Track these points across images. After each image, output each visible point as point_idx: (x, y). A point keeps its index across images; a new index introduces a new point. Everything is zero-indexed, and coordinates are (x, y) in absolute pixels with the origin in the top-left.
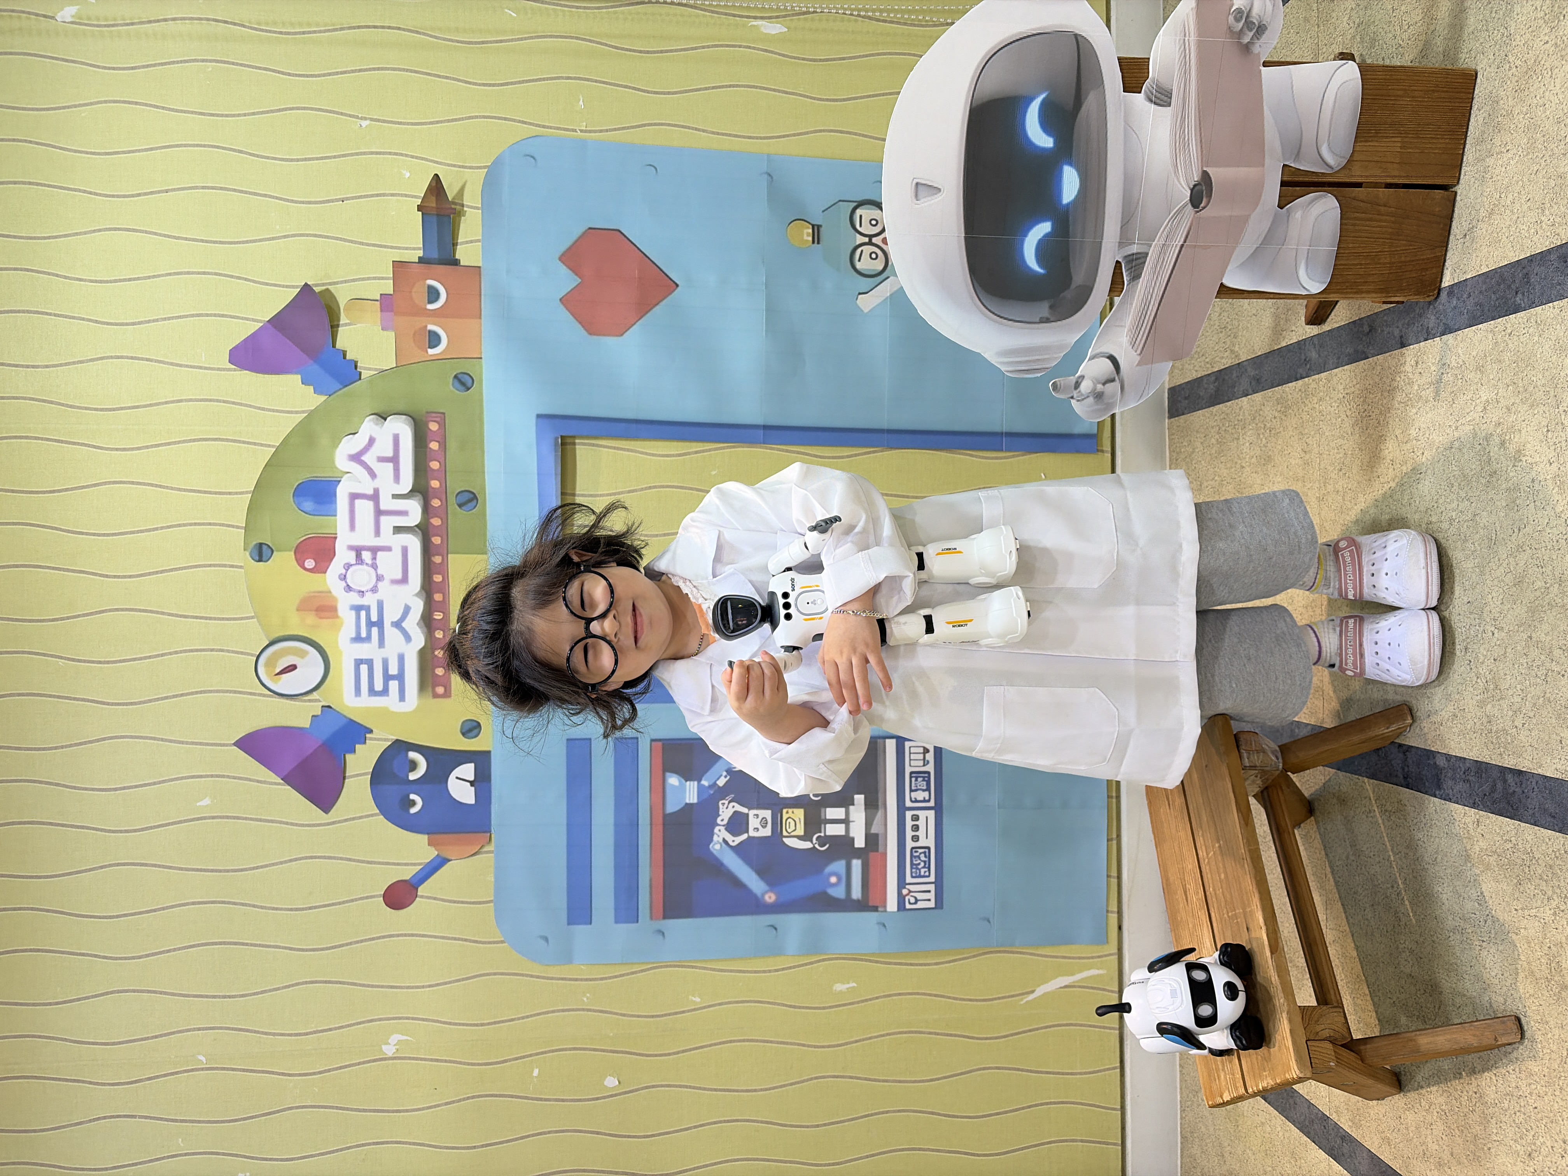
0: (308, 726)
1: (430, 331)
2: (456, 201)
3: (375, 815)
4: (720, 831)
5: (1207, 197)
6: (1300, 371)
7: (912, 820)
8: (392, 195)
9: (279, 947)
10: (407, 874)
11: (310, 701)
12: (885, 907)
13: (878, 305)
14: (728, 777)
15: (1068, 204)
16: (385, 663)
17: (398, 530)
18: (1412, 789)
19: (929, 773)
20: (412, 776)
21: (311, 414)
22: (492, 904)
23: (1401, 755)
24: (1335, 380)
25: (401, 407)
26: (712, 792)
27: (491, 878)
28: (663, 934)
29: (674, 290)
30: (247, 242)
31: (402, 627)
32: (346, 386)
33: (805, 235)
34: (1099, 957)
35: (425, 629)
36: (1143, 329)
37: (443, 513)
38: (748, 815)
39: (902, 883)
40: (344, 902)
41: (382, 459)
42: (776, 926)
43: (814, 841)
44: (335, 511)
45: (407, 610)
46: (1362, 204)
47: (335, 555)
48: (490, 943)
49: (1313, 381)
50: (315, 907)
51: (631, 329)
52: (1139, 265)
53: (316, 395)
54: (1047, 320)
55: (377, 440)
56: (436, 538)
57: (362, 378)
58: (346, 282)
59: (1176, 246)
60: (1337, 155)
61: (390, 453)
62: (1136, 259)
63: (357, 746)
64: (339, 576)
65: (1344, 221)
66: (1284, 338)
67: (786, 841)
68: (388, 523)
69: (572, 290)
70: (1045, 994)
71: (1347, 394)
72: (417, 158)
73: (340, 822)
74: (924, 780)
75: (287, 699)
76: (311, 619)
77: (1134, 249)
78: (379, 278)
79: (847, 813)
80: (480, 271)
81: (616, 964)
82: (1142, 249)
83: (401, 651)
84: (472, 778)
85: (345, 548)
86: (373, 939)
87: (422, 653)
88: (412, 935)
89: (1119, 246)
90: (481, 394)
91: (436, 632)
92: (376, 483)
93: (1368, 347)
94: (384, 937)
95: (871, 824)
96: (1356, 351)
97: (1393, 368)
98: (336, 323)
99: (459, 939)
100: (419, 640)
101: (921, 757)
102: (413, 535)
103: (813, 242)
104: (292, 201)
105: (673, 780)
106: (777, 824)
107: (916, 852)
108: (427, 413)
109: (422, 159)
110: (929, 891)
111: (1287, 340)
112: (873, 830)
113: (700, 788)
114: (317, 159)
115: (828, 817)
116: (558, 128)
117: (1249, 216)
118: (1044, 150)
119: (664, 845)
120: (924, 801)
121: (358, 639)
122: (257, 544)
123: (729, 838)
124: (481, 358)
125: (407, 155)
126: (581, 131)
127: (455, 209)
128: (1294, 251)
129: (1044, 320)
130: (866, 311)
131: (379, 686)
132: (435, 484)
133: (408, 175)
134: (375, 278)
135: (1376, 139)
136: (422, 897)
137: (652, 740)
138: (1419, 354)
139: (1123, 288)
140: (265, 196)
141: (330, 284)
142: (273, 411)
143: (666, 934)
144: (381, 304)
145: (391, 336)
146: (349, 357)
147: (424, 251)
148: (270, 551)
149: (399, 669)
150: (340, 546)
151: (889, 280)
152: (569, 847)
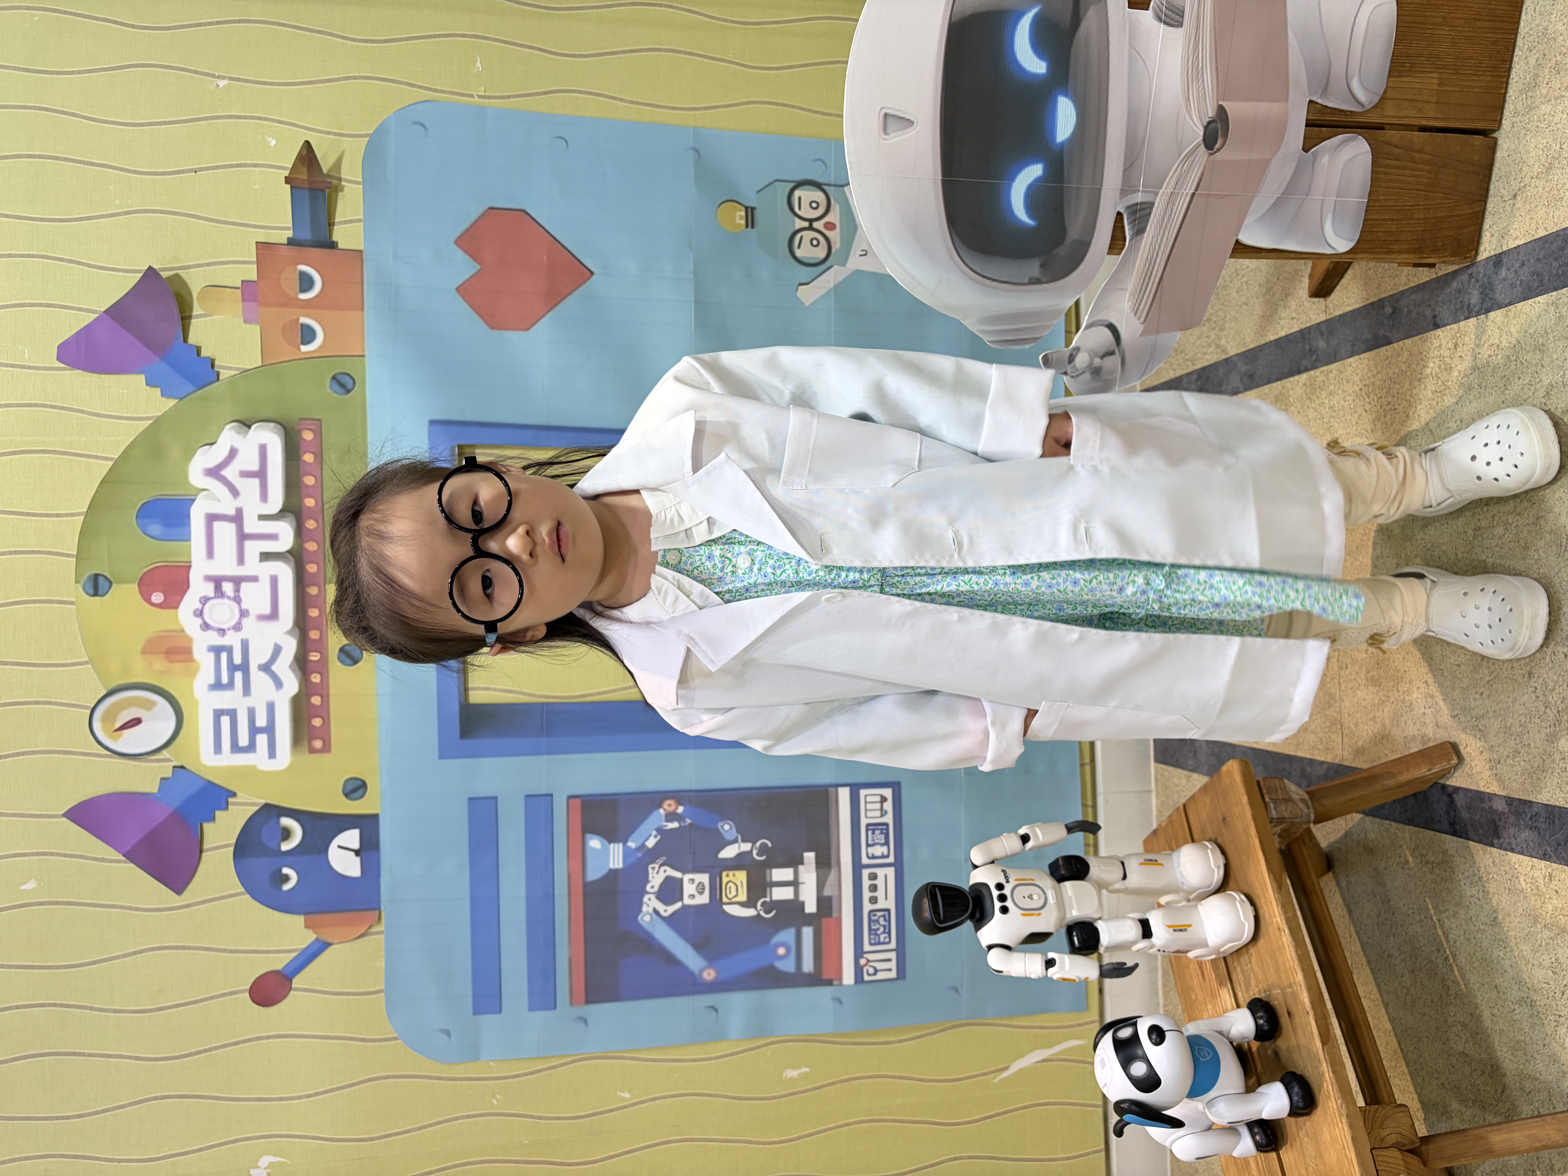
0: (155, 791)
1: (302, 325)
2: (333, 174)
3: (240, 894)
4: (649, 899)
5: (1222, 136)
6: (1305, 363)
7: (870, 879)
8: (255, 166)
9: (121, 1058)
10: (279, 963)
11: (158, 761)
12: (840, 978)
13: (820, 297)
14: (659, 837)
15: (1063, 143)
16: (251, 713)
17: (266, 556)
18: (1460, 837)
19: (887, 825)
20: (285, 847)
21: (158, 422)
22: (383, 994)
23: (1445, 798)
24: (1349, 370)
25: (270, 413)
26: (640, 855)
27: (381, 963)
28: (586, 1021)
29: (589, 279)
30: (79, 219)
31: (271, 670)
32: (201, 388)
33: (737, 218)
34: (1079, 1025)
35: (299, 673)
37: (320, 536)
38: (681, 880)
39: (859, 952)
40: (201, 1001)
41: (245, 474)
42: (716, 1007)
43: (759, 907)
44: (189, 535)
45: (277, 650)
46: (1395, 149)
47: (188, 587)
48: (380, 1040)
49: (1321, 373)
50: (165, 1009)
51: (538, 324)
52: (1144, 216)
53: (164, 399)
54: (1038, 281)
55: (239, 451)
56: (311, 565)
57: (221, 378)
58: (199, 266)
59: (1186, 195)
60: (1369, 91)
61: (255, 467)
62: (1141, 210)
63: (218, 814)
64: (194, 612)
65: (1375, 169)
66: (1282, 327)
67: (727, 908)
68: (253, 549)
69: (470, 277)
70: (1021, 1070)
71: (1365, 386)
72: (285, 123)
73: (196, 904)
74: (882, 833)
75: (130, 759)
76: (159, 663)
77: (1139, 198)
78: (240, 263)
79: (796, 874)
80: (362, 255)
81: (530, 1059)
82: (1147, 198)
83: (270, 698)
84: (356, 845)
85: (201, 578)
86: (237, 1043)
87: (296, 702)
88: (286, 1036)
89: (1121, 194)
90: (364, 398)
91: (313, 676)
92: (239, 502)
93: (1391, 331)
94: (250, 1040)
95: (824, 886)
96: (1376, 337)
97: (1425, 353)
98: (187, 314)
99: (343, 1038)
100: (292, 685)
101: (878, 806)
102: (285, 562)
103: (747, 226)
104: (135, 172)
105: (595, 843)
106: (716, 889)
107: (875, 915)
108: (301, 419)
109: (291, 124)
110: (889, 960)
111: (1285, 329)
112: (827, 892)
113: (627, 852)
114: (165, 123)
115: (774, 879)
116: (452, 94)
117: (1270, 160)
118: (1036, 76)
119: (585, 918)
120: (883, 857)
121: (217, 686)
122: (91, 576)
123: (661, 908)
124: (363, 356)
125: (272, 120)
126: (479, 97)
127: (331, 183)
128: (1320, 202)
129: (1034, 281)
130: (807, 304)
131: (244, 741)
132: (310, 502)
133: (273, 142)
134: (235, 262)
135: (1411, 74)
136: (297, 989)
137: (570, 797)
138: (1458, 335)
139: (1124, 245)
140: (103, 166)
141: (181, 268)
142: (111, 417)
143: (589, 1022)
144: (242, 293)
145: (255, 330)
146: (204, 353)
147: (294, 231)
148: (107, 584)
149: (268, 721)
150: (196, 577)
151: (832, 269)
152: (473, 924)
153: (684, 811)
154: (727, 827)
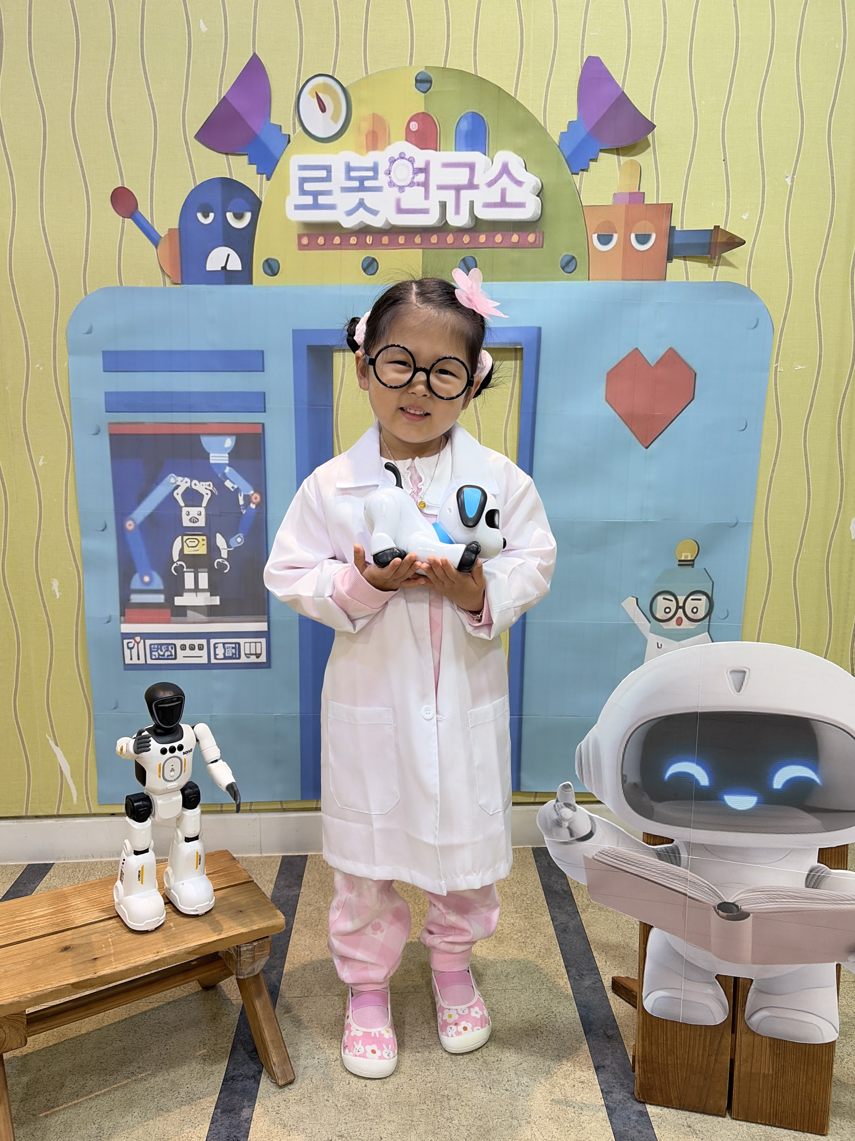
0: (272, 122)
1: (612, 235)
2: (722, 260)
3: (195, 182)
4: (186, 482)
5: (727, 916)
6: (574, 970)
7: (199, 645)
8: (728, 203)
9: (75, 92)
10: (143, 209)
11: (294, 124)
12: (125, 622)
13: (627, 614)
14: (232, 490)
15: (724, 800)
16: (328, 193)
17: (443, 206)
19: (239, 658)
20: (229, 216)
21: (543, 129)
22: (119, 285)
23: (252, 1074)
24: (567, 1002)
25: (548, 210)
26: (219, 476)
27: (142, 284)
28: (97, 434)
29: (643, 445)
30: (691, 75)
31: (360, 208)
32: (567, 161)
33: (686, 554)
34: (88, 798)
35: (358, 228)
36: (615, 861)
37: (457, 245)
38: (201, 506)
39: (145, 636)
40: (116, 151)
41: (503, 192)
42: (105, 531)
43: (179, 563)
44: (460, 150)
45: (374, 213)
46: (718, 1042)
47: (421, 149)
48: (85, 282)
49: (566, 982)
50: (111, 125)
51: (611, 408)
52: (671, 859)
53: (559, 134)
54: (624, 780)
55: (520, 188)
56: (436, 238)
57: (574, 176)
58: (656, 161)
59: (685, 890)
60: (759, 1023)
61: (508, 200)
62: (675, 857)
63: (255, 166)
64: (403, 153)
65: (703, 1028)
66: (600, 954)
67: (179, 539)
68: (449, 196)
69: (645, 359)
70: (55, 754)
72: (759, 225)
73: (188, 149)
74: (233, 654)
75: (295, 103)
76: (366, 126)
77: (684, 855)
78: (658, 191)
79: (203, 590)
80: (662, 280)
81: (69, 392)
82: (683, 861)
83: (339, 206)
84: (229, 267)
85: (428, 158)
86: (84, 177)
87: (336, 226)
88: (89, 213)
89: (687, 842)
90: (558, 280)
91: (355, 238)
92: (483, 187)
93: (595, 1035)
94: (86, 186)
95: (194, 611)
96: (591, 1023)
97: (578, 1059)
98: (620, 152)
99: (87, 254)
100: (349, 223)
101: (253, 652)
102: (439, 219)
103: (680, 561)
104: (725, 116)
105: (229, 442)
106: (193, 532)
107: (172, 648)
108: (543, 233)
109: (758, 230)
110: (139, 659)
112: (190, 613)
113: (222, 466)
114: (760, 139)
115: (200, 574)
116: (779, 348)
117: (710, 951)
118: (772, 780)
119: (173, 434)
120: (215, 655)
121: (349, 169)
122: (431, 78)
123: (180, 490)
124: (589, 280)
125: (761, 217)
126: (776, 367)
127: (715, 259)
128: (680, 988)
129: (625, 779)
130: (623, 604)
131: (308, 187)
132: (482, 238)
133: (745, 217)
134: (658, 187)
135: (771, 1054)
136: (123, 222)
137: (263, 425)
138: (590, 1084)
139: (650, 844)
140: (730, 92)
141: (654, 148)
142: (546, 96)
143: (96, 436)
144: (636, 193)
145: (609, 201)
146: (592, 164)
147: (680, 231)
148: (425, 90)
149: (322, 205)
150: (429, 154)
151: (648, 623)
152: (171, 352)
153: (252, 509)
154: (239, 540)
